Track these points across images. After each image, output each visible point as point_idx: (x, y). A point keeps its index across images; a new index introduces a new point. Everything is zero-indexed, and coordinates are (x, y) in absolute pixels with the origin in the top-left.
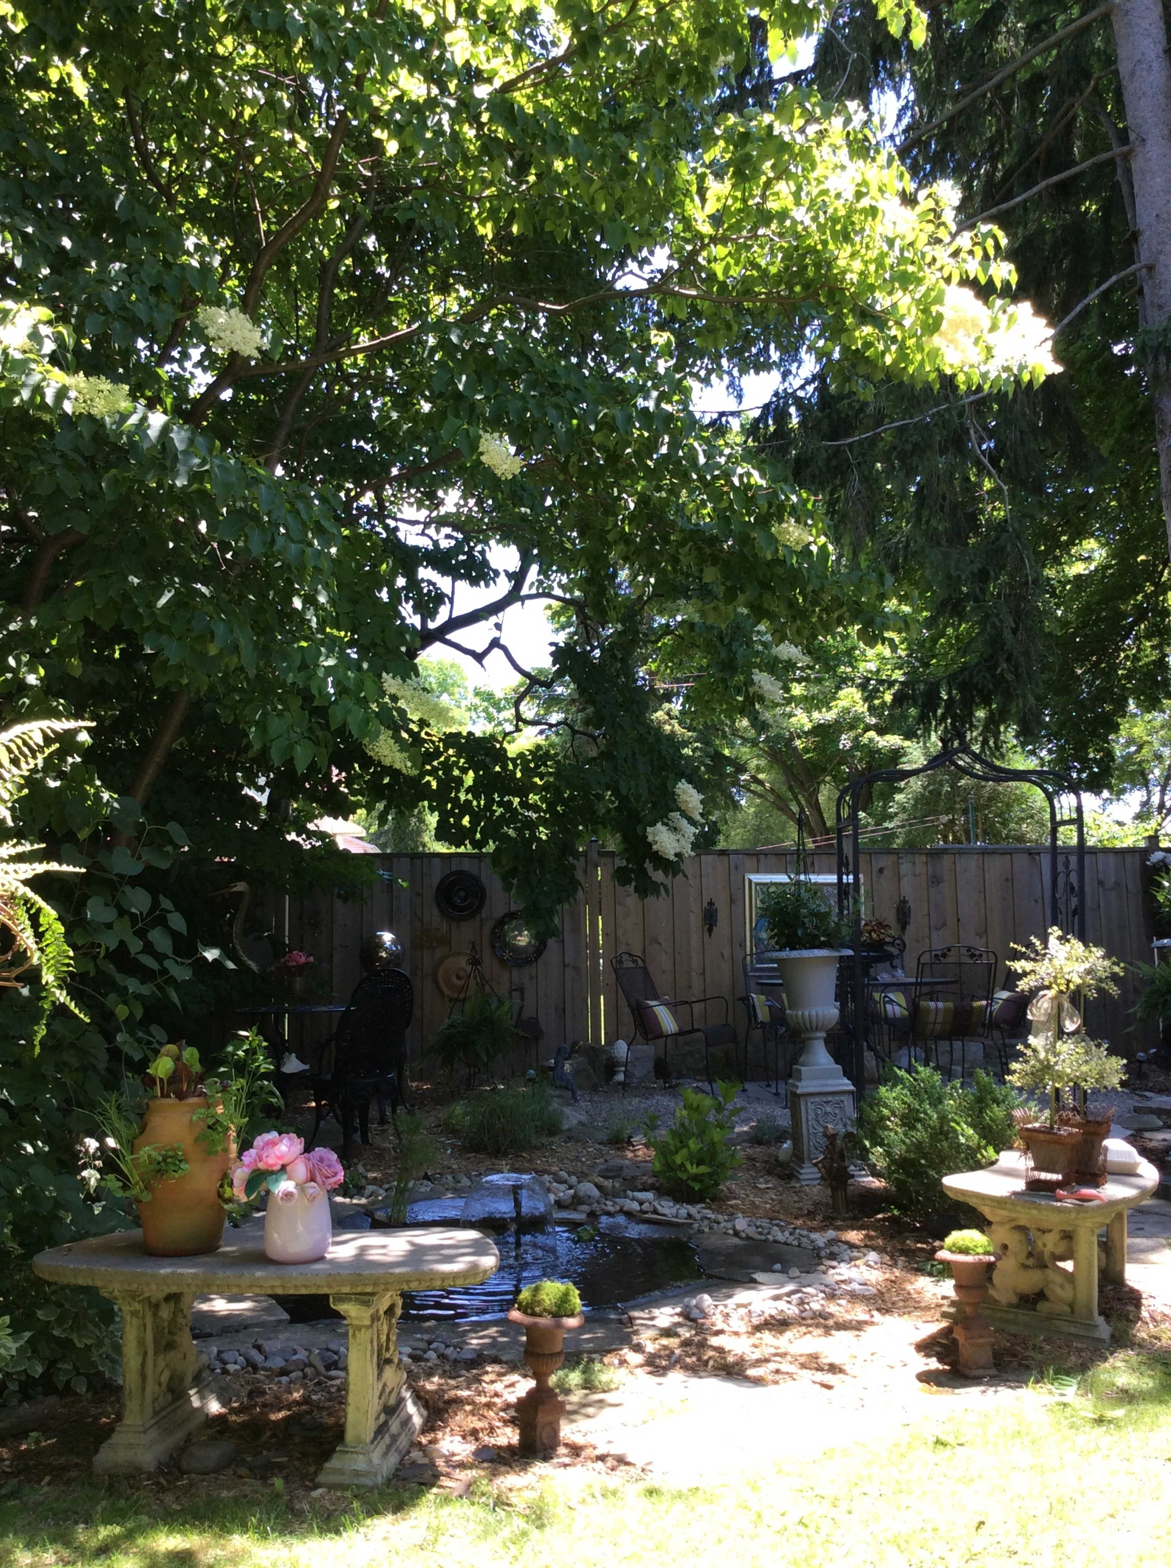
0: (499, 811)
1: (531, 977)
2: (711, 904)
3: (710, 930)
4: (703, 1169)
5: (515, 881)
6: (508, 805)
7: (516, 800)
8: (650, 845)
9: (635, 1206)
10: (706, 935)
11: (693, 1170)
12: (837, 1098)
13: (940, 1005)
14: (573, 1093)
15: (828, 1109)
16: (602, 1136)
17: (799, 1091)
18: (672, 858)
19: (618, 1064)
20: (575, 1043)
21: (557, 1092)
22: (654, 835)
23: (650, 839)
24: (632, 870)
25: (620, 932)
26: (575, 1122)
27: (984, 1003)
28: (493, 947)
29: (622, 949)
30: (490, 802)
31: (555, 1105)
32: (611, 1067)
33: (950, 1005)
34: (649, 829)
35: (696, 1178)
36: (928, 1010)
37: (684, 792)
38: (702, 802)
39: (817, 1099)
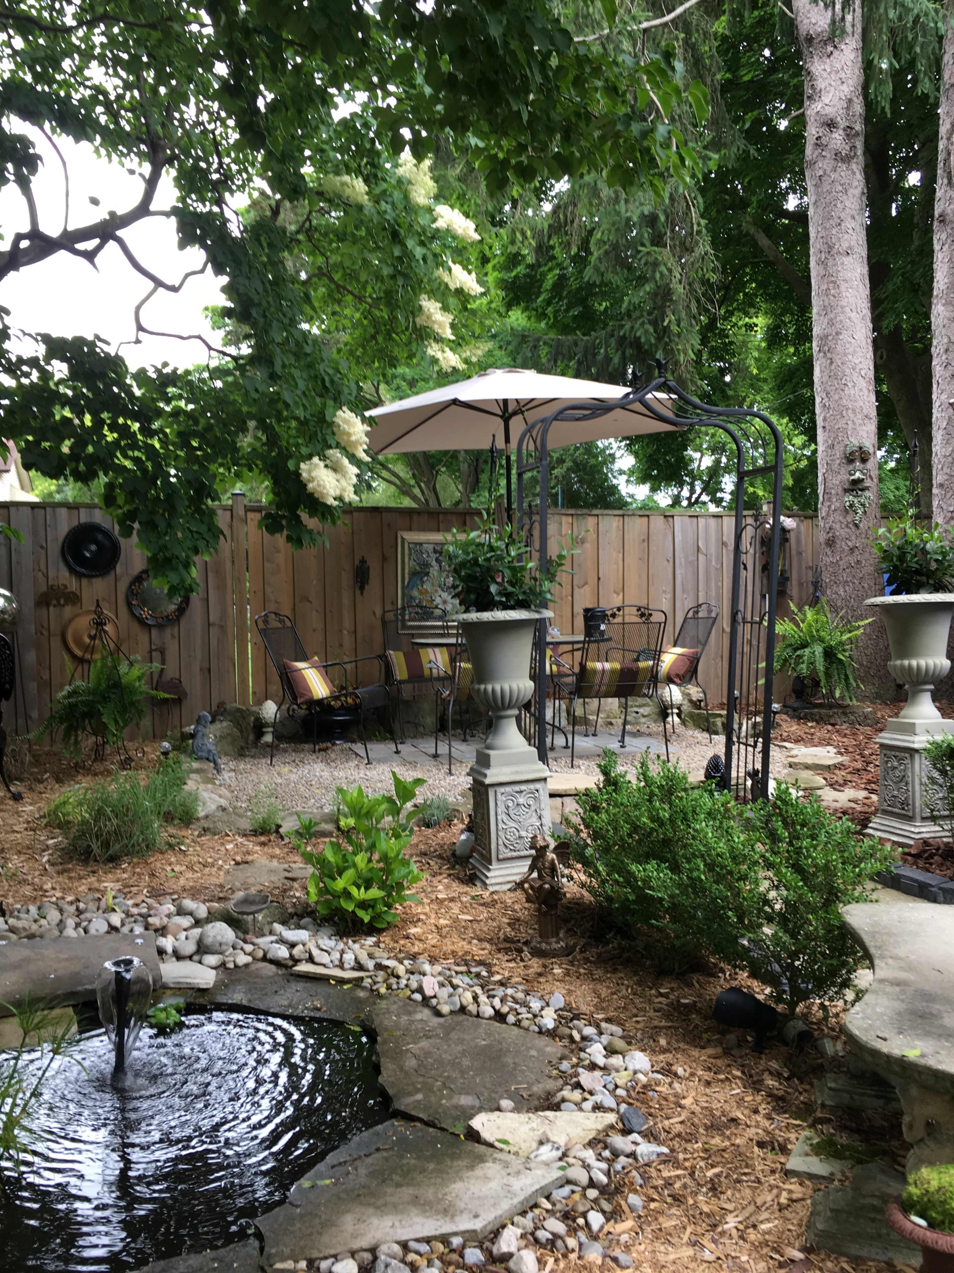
0: (111, 437)
1: (173, 636)
2: (363, 561)
3: (362, 589)
4: (375, 893)
5: (136, 525)
6: (124, 431)
7: (136, 426)
8: (304, 486)
9: (283, 952)
10: (358, 592)
11: (359, 894)
12: (532, 786)
13: (607, 666)
14: (215, 763)
15: (521, 800)
16: (246, 824)
17: (487, 781)
18: (331, 501)
19: (266, 725)
20: (221, 705)
21: (195, 765)
22: (310, 472)
23: (305, 475)
24: (283, 517)
25: (268, 590)
26: (213, 807)
27: (651, 663)
28: (129, 605)
29: (272, 607)
30: (98, 423)
31: (191, 785)
32: (259, 727)
33: (617, 666)
34: (302, 465)
35: (363, 905)
36: (594, 671)
37: (347, 422)
38: (367, 434)
39: (508, 789)
